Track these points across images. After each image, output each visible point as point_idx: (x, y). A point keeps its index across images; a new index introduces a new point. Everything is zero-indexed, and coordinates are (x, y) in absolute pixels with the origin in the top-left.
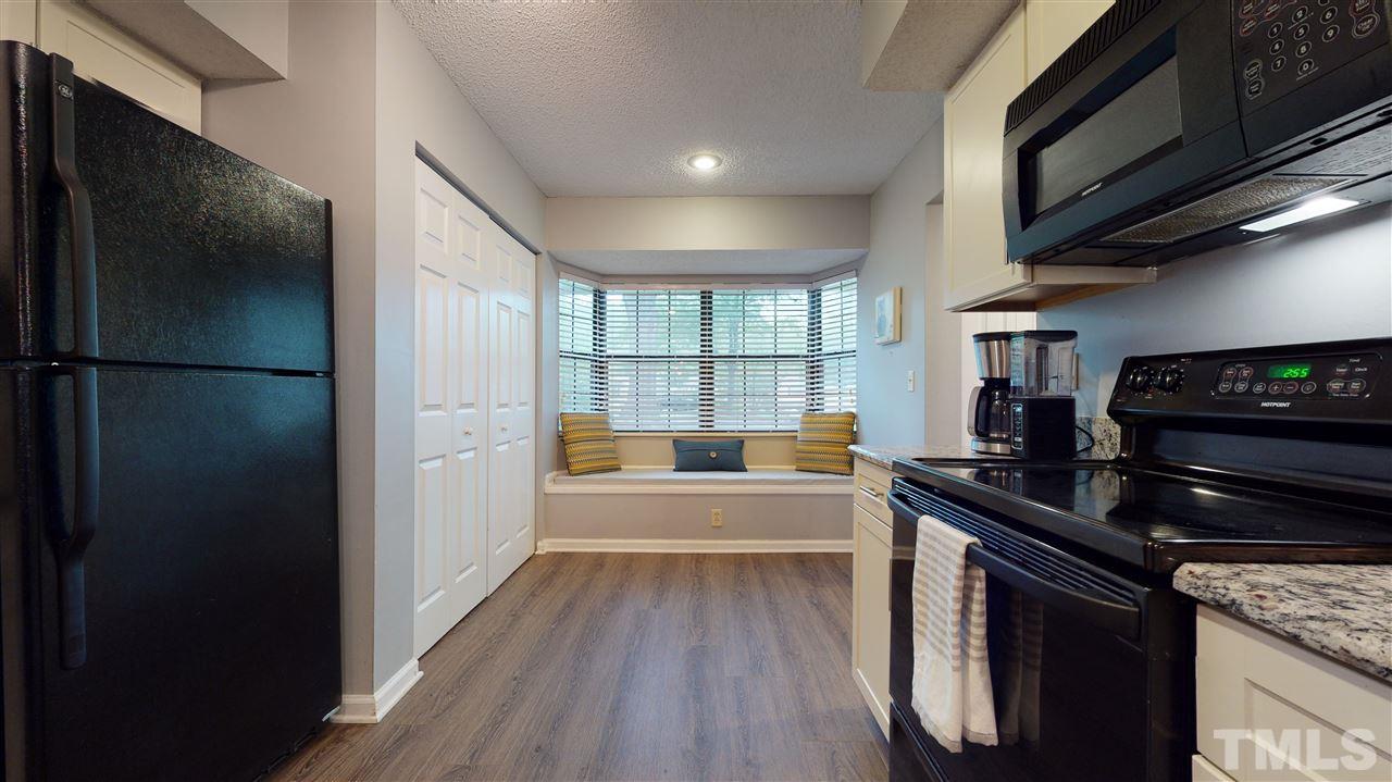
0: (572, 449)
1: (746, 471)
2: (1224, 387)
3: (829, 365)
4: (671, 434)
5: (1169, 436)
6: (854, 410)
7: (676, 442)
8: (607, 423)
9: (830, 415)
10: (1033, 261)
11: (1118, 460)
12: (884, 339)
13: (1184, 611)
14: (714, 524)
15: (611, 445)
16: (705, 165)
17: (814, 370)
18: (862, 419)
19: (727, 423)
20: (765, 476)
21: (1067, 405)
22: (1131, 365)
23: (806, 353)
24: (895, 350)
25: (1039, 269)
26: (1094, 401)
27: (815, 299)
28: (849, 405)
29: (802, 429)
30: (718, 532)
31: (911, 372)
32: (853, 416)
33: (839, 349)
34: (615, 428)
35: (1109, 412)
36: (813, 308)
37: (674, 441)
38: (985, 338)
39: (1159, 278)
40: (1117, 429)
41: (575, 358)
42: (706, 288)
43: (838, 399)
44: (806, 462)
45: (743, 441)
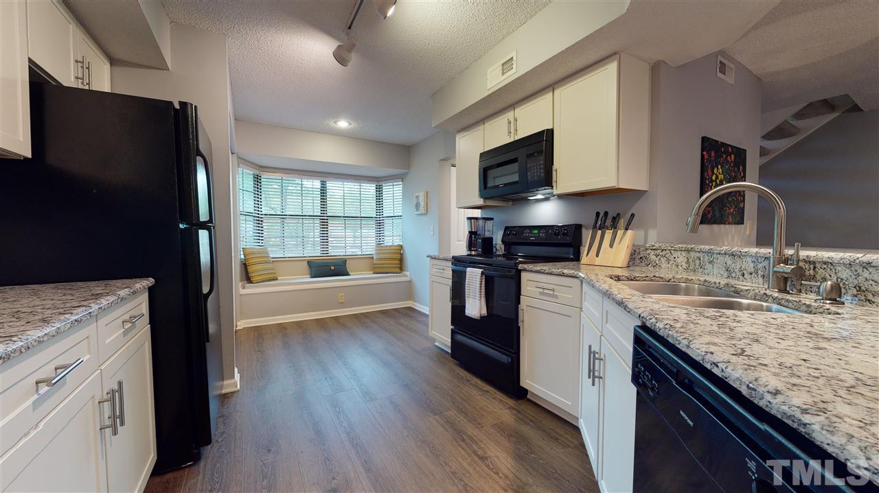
0: (250, 269)
1: (349, 275)
2: (524, 235)
3: (387, 222)
4: (305, 258)
5: (513, 247)
6: (401, 244)
7: (309, 262)
8: (268, 253)
9: (390, 246)
10: (485, 199)
11: (504, 254)
12: (419, 212)
13: (519, 272)
14: (340, 301)
15: (270, 266)
16: (343, 124)
17: (380, 224)
18: (405, 246)
19: (337, 250)
20: (359, 277)
21: (491, 239)
22: (507, 228)
23: (375, 216)
24: (424, 217)
25: (487, 201)
26: (498, 239)
27: (379, 190)
28: (397, 242)
29: (377, 254)
30: (342, 305)
31: (432, 227)
32: (401, 246)
33: (392, 215)
34: (272, 256)
35: (502, 241)
36: (378, 193)
37: (308, 262)
38: (470, 219)
39: (513, 205)
40: (503, 246)
41: (245, 215)
42: (323, 179)
43: (392, 238)
44: (378, 269)
45: (346, 261)
